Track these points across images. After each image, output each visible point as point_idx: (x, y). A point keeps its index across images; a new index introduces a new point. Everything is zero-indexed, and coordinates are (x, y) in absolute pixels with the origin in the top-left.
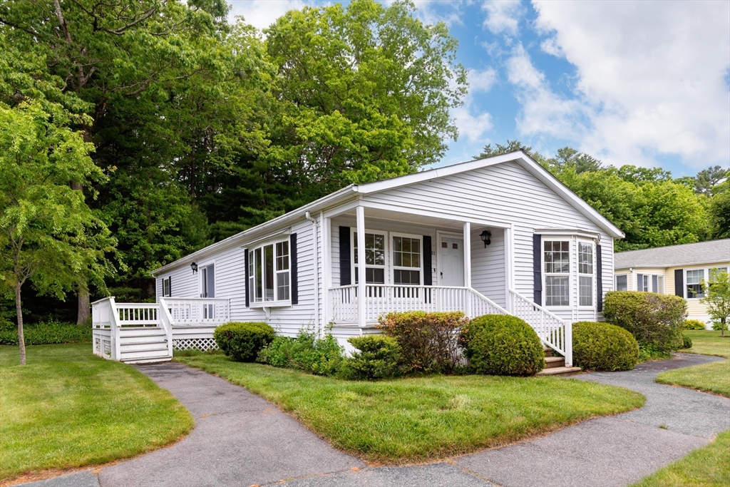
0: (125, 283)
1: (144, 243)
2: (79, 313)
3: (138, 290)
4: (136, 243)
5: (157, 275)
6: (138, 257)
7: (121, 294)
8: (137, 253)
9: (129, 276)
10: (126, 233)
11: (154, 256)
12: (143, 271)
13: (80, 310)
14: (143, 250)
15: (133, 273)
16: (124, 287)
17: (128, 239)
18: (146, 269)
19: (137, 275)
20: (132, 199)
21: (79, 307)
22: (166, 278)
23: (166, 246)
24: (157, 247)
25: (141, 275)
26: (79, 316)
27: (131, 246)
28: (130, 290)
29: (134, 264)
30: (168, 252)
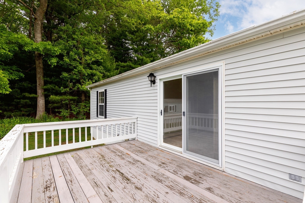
0: (68, 93)
1: (81, 67)
2: (37, 111)
3: (76, 98)
4: (75, 68)
5: (91, 88)
6: (76, 77)
7: (65, 100)
8: (76, 74)
9: (70, 89)
10: (69, 61)
11: (86, 77)
12: (80, 86)
13: (38, 109)
14: (80, 72)
15: (73, 87)
16: (67, 96)
17: (70, 65)
18: (82, 85)
19: (75, 89)
20: (73, 39)
21: (38, 108)
22: (101, 90)
23: (94, 71)
24: (89, 71)
25: (78, 88)
26: (37, 113)
27: (72, 70)
28: (71, 97)
29: (74, 81)
30: (95, 75)
